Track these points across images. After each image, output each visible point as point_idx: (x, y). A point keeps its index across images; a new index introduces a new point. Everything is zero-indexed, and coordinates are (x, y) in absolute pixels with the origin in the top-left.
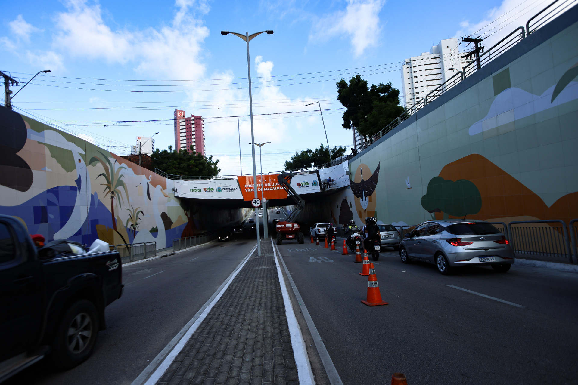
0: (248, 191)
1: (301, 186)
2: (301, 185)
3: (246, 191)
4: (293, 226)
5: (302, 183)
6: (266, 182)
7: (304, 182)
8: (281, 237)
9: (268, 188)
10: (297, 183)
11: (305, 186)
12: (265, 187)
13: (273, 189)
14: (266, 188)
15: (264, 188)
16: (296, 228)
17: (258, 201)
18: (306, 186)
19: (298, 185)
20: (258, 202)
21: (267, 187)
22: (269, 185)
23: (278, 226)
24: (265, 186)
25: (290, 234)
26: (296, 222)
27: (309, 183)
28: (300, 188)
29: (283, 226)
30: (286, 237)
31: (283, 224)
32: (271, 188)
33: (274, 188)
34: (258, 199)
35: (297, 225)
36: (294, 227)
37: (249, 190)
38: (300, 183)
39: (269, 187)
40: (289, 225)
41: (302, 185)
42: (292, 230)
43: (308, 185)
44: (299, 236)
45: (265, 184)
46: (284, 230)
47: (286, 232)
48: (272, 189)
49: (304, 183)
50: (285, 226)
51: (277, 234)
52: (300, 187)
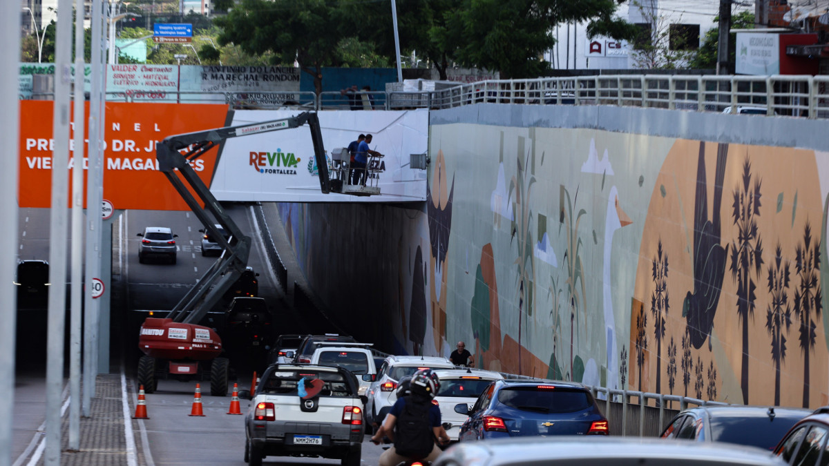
0: (39, 167)
1: (264, 168)
2: (267, 162)
3: (31, 166)
4: (192, 335)
5: (269, 154)
6: (117, 135)
7: (279, 150)
8: (152, 370)
9: (127, 160)
10: (252, 154)
11: (282, 167)
12: (115, 156)
13: (147, 167)
14: (118, 161)
15: (110, 161)
16: (203, 344)
17: (98, 286)
18: (287, 168)
19: (252, 161)
20: (98, 288)
21: (123, 155)
22: (130, 145)
23: (145, 332)
24: (115, 149)
25: (184, 362)
26: (203, 323)
27: (299, 160)
28: (260, 173)
29: (160, 332)
30: (168, 370)
31: (159, 327)
32: (137, 164)
33: (149, 161)
34: (99, 282)
35: (208, 335)
36: (194, 340)
37: (45, 163)
38: (261, 154)
39: (131, 156)
40: (179, 333)
41: (271, 164)
42: (186, 351)
43: (292, 168)
44: (213, 371)
45: (115, 142)
46: (162, 345)
47: (168, 354)
48: (141, 167)
49: (279, 154)
50: (166, 333)
51: (142, 359)
52: (262, 171)
